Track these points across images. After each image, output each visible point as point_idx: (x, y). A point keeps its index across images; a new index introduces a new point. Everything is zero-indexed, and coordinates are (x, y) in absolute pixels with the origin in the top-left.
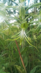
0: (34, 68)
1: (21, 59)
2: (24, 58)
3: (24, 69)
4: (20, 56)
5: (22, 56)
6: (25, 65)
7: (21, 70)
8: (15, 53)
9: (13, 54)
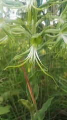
0: (48, 100)
1: (29, 88)
2: (33, 87)
3: (32, 103)
4: (28, 83)
5: (31, 83)
6: (34, 97)
7: (29, 104)
8: (19, 75)
9: (15, 76)
